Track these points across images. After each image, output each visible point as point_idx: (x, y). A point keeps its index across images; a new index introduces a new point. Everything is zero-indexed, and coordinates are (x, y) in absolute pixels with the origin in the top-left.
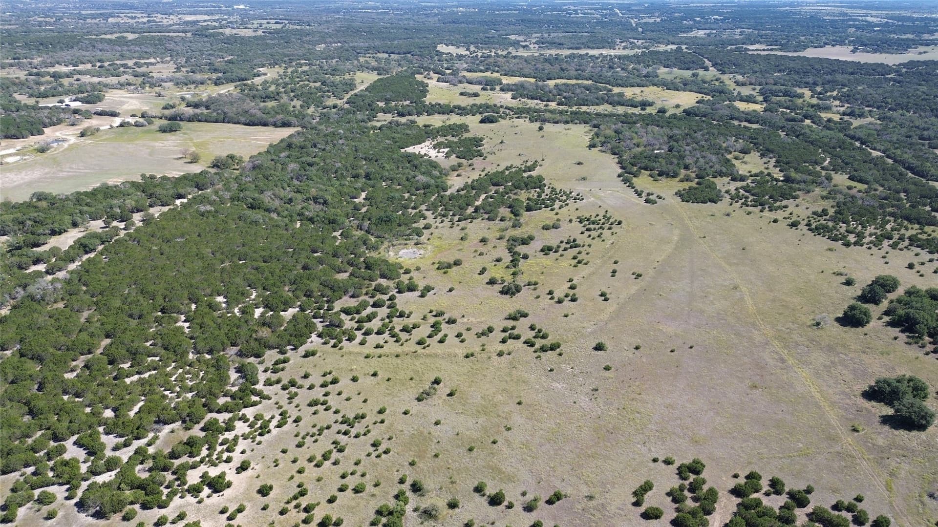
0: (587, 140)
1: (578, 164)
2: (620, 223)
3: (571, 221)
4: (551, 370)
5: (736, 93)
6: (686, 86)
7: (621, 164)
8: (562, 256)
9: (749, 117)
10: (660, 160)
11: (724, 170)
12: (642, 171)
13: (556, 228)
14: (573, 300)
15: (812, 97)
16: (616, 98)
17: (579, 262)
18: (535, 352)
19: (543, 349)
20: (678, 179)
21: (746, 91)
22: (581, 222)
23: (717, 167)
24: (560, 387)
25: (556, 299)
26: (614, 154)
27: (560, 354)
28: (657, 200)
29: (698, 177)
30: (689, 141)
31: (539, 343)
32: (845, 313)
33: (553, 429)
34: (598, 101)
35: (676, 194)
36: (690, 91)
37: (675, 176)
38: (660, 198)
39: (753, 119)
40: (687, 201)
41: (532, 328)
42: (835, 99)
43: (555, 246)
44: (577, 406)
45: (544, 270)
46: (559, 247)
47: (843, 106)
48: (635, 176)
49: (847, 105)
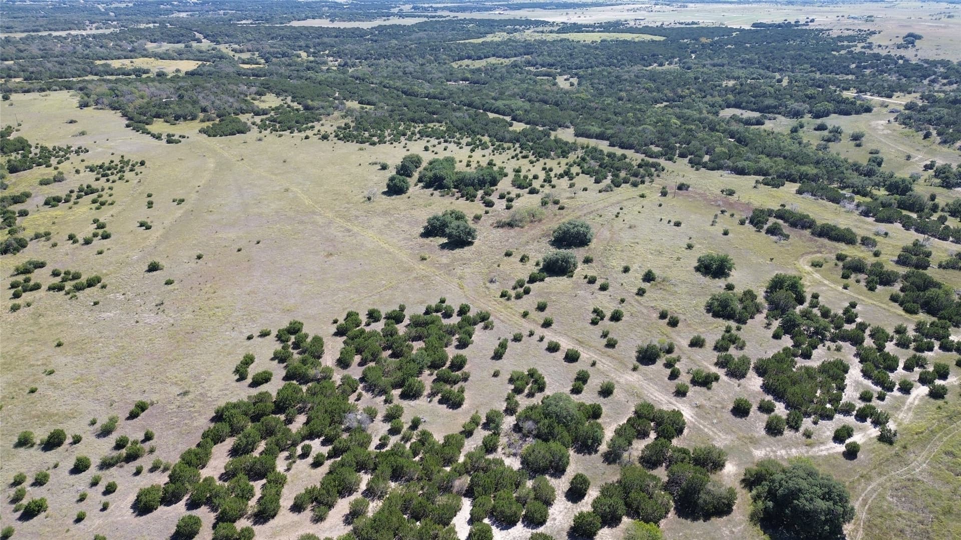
0: (75, 101)
1: (71, 122)
2: (142, 163)
3: (77, 172)
4: (96, 304)
5: (236, 59)
6: (180, 56)
7: (126, 116)
8: (76, 203)
9: (256, 72)
10: (171, 106)
11: (244, 107)
12: (155, 119)
13: (60, 181)
14: (106, 237)
15: (308, 56)
16: (101, 69)
17: (103, 204)
18: (67, 293)
19: (78, 288)
20: (198, 121)
21: (246, 56)
22: (92, 170)
23: (236, 105)
24: (112, 315)
25: (81, 241)
26: (114, 109)
27: (104, 287)
28: (180, 139)
29: (218, 116)
30: (199, 90)
31: (68, 286)
32: (388, 186)
33: (114, 352)
34: (78, 73)
35: (200, 131)
36: (187, 59)
37: (194, 118)
38: (184, 137)
39: (260, 73)
40: (215, 136)
41: (55, 274)
42: (328, 56)
43: (64, 197)
44: (141, 324)
45: (56, 221)
46: (69, 196)
47: (337, 61)
48: (147, 124)
49: (339, 60)
